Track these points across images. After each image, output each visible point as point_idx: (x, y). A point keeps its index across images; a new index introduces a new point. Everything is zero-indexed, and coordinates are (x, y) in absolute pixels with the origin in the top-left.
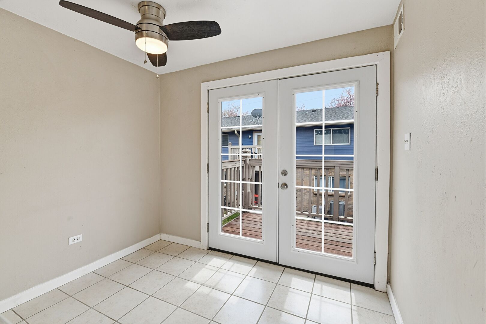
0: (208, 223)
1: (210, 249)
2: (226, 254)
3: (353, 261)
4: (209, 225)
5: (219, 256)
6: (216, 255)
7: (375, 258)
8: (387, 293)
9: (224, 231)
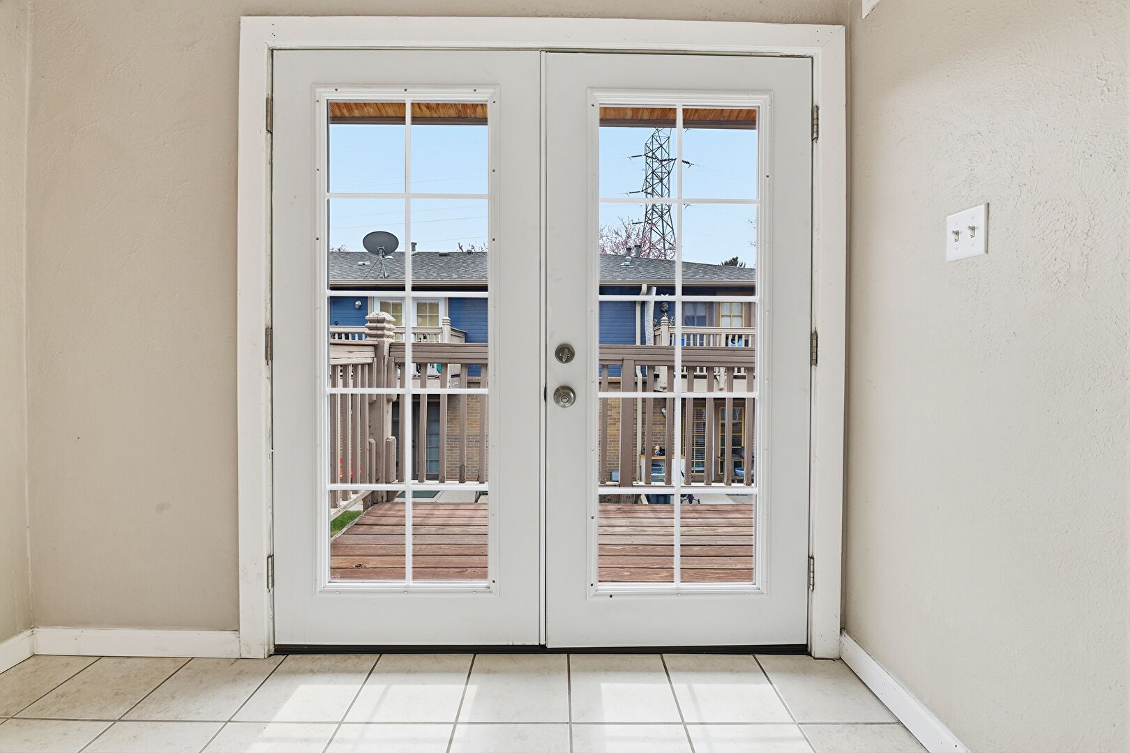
0: (271, 556)
1: (282, 650)
2: (352, 656)
3: (759, 592)
4: (273, 562)
5: (322, 671)
6: (312, 672)
7: (812, 574)
8: (840, 659)
9: (338, 575)
